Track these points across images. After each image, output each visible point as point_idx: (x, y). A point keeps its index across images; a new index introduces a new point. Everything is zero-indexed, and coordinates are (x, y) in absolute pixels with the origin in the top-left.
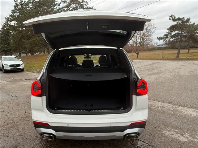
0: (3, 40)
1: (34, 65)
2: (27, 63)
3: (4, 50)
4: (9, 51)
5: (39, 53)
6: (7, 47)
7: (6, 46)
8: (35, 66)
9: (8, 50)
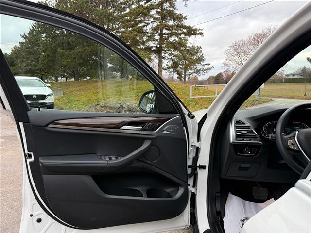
0: (30, 52)
1: (76, 98)
2: (64, 94)
3: (30, 70)
4: (38, 72)
5: (88, 78)
6: (34, 65)
7: (34, 62)
8: (78, 101)
9: (37, 70)
